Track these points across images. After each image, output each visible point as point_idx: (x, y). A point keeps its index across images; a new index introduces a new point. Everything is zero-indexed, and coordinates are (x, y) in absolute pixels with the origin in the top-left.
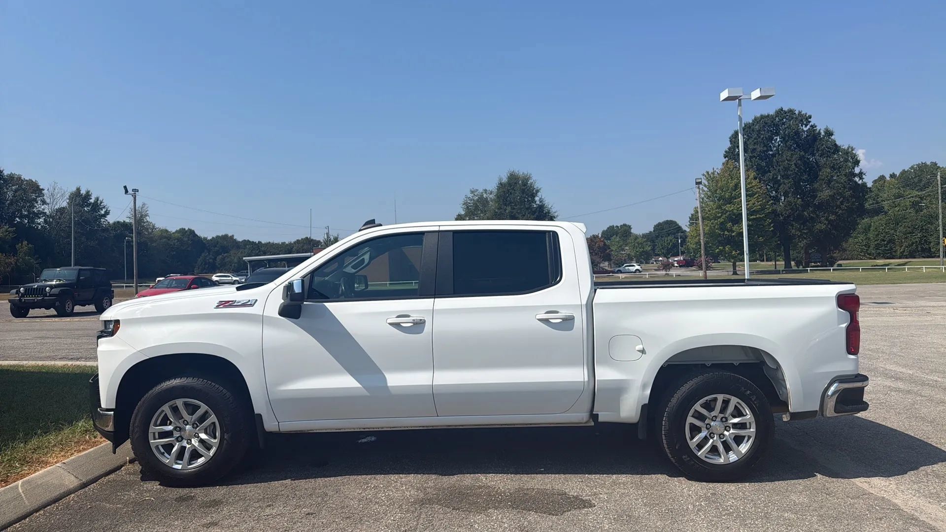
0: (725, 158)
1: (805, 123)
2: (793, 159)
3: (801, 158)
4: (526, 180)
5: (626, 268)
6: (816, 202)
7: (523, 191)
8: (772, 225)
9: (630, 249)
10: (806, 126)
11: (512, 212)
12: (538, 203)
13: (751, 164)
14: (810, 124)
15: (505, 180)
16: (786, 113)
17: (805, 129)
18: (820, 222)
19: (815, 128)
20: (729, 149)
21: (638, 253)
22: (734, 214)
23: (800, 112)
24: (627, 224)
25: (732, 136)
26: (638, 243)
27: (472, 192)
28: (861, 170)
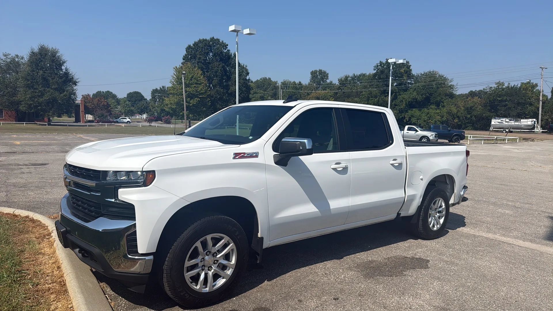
0: (183, 60)
1: (225, 48)
2: (220, 67)
3: (223, 67)
4: (54, 54)
5: (121, 120)
6: (229, 92)
7: (53, 61)
8: (210, 102)
9: (121, 108)
10: (225, 50)
11: (44, 75)
12: (64, 71)
13: (198, 66)
14: (228, 49)
15: (36, 50)
16: (215, 40)
17: (225, 51)
18: (230, 103)
19: (229, 52)
20: (186, 55)
21: (126, 111)
22: (191, 94)
23: (222, 41)
24: (110, 91)
25: (187, 47)
26: (126, 104)
27: (5, 55)
28: (249, 78)
